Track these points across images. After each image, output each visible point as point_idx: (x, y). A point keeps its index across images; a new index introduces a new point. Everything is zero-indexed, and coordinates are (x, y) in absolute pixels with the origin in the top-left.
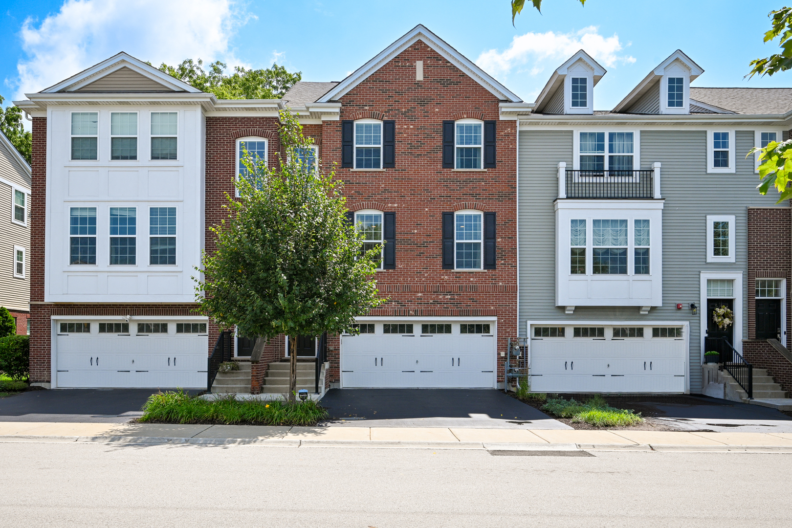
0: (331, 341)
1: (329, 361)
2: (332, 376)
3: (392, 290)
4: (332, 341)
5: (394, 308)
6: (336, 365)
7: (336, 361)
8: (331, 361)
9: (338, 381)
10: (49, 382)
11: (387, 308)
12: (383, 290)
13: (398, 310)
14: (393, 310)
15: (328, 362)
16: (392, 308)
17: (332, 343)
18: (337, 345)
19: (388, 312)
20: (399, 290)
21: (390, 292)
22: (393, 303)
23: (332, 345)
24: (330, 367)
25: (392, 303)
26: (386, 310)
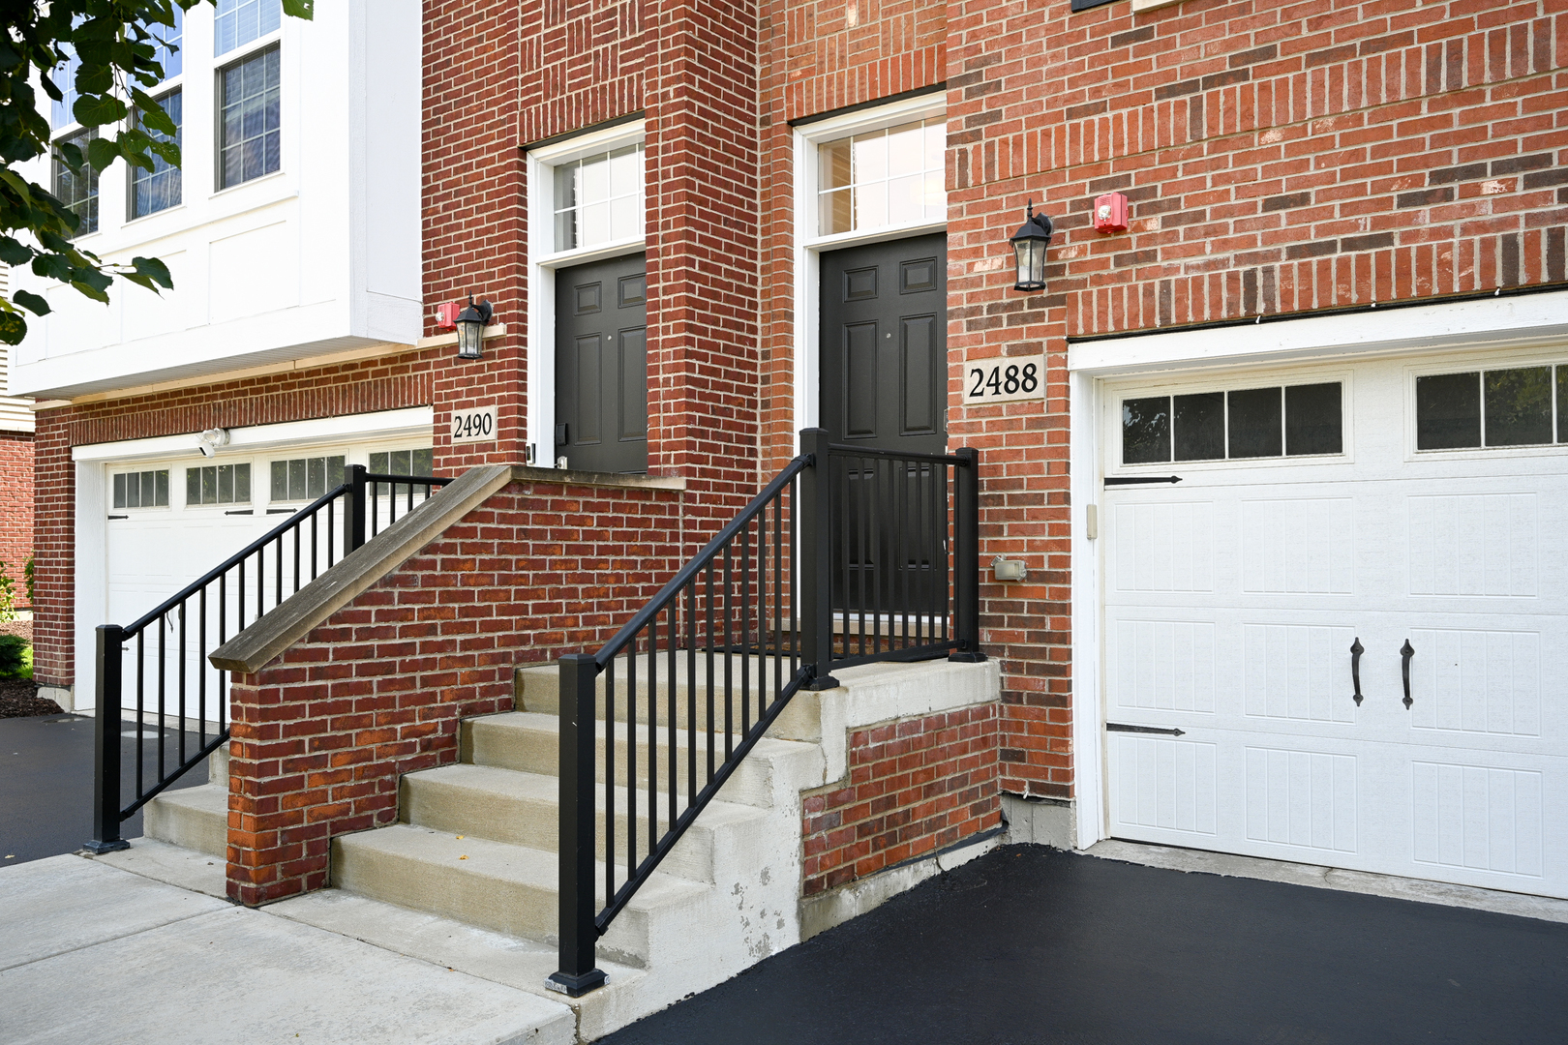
0: (1010, 515)
1: (998, 651)
2: (1019, 756)
3: (1476, 72)
4: (1018, 515)
5: (1501, 224)
6: (1042, 684)
7: (1041, 653)
8: (1014, 651)
9: (1058, 791)
10: (68, 685)
11: (1435, 234)
12: (1392, 91)
13: (1532, 240)
14: (1487, 246)
15: (994, 662)
16: (1481, 227)
17: (1013, 530)
18: (1046, 546)
19: (1445, 265)
20: (1542, 64)
21: (1457, 95)
22: (1490, 185)
23: (1017, 546)
24: (1006, 697)
25: (1476, 191)
26: (1424, 254)
